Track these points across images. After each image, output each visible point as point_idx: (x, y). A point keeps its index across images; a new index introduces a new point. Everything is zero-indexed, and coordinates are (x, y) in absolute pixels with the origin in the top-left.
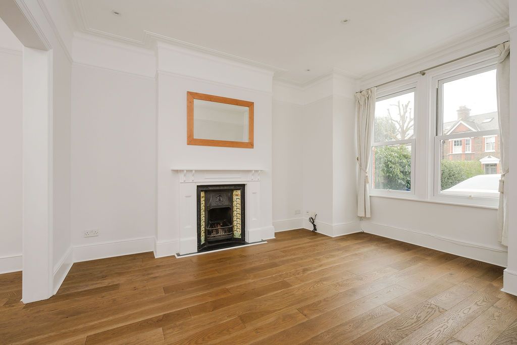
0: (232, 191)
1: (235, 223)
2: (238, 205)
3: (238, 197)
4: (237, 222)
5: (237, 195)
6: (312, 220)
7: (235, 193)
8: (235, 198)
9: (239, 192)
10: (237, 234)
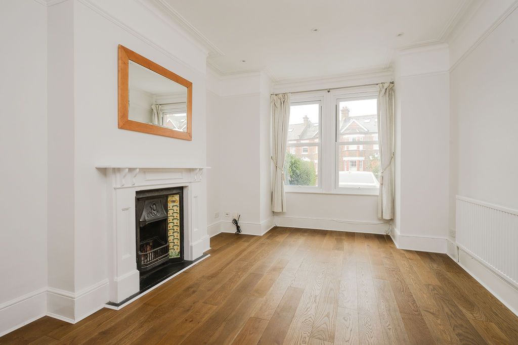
0: (167, 196)
1: (171, 239)
2: (175, 215)
3: (175, 204)
4: (173, 237)
5: (174, 201)
6: (235, 222)
7: (170, 199)
8: (170, 205)
9: (177, 198)
10: (174, 252)
